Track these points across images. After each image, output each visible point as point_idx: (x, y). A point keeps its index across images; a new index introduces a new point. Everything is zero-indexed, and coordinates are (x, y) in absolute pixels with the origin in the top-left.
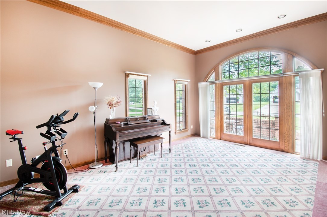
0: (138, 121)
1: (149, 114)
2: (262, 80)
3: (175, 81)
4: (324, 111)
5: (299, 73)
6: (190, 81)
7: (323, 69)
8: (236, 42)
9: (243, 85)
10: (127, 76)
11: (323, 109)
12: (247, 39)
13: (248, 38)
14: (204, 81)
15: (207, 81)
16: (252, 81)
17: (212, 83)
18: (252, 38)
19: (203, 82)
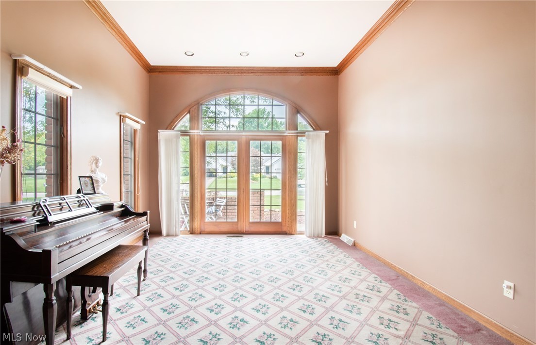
0: (71, 210)
1: (87, 192)
2: (263, 137)
3: (122, 117)
4: (327, 180)
5: (306, 133)
6: (144, 123)
7: (328, 132)
8: (228, 73)
9: (236, 142)
10: (18, 69)
11: (325, 177)
12: (244, 73)
13: (246, 71)
14: (169, 127)
15: (173, 129)
16: (250, 137)
17: (184, 133)
18: (252, 73)
19: (166, 129)
